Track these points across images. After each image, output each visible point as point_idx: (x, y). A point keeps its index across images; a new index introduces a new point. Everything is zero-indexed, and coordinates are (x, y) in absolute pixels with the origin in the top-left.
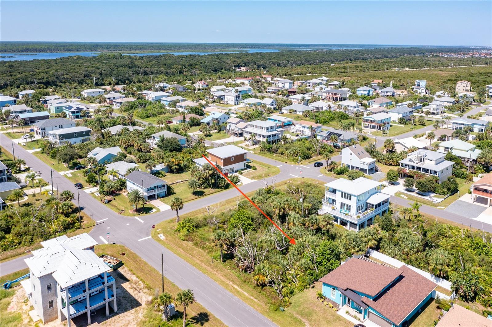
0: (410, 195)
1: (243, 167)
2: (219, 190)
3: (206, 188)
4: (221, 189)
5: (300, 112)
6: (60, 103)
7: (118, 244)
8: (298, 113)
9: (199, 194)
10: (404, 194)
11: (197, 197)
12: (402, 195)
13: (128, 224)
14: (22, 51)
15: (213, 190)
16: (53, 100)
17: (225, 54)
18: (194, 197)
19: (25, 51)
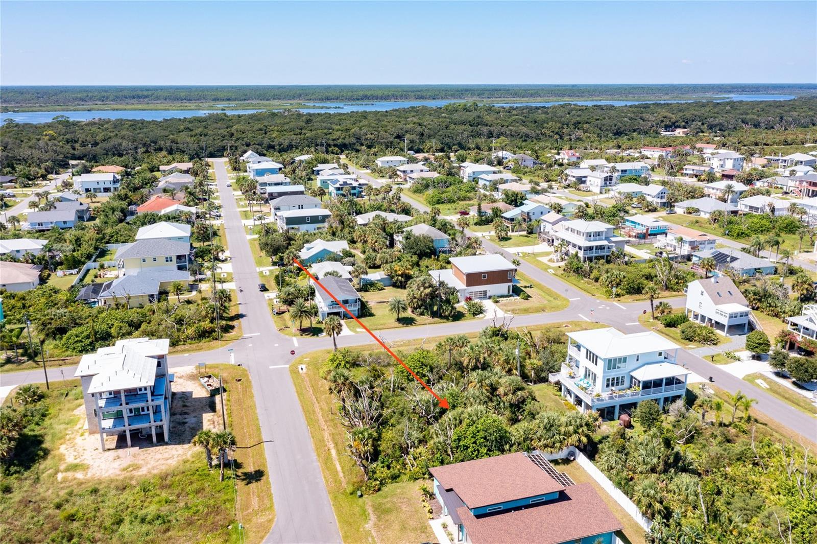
0: (776, 383)
1: (506, 293)
2: (442, 321)
3: (422, 314)
4: (445, 321)
5: (705, 213)
6: (333, 174)
7: (243, 367)
8: (702, 215)
9: (408, 322)
10: (765, 379)
11: (400, 325)
12: (759, 381)
13: (276, 345)
14: (358, 99)
15: (430, 319)
16: (327, 170)
17: (665, 104)
18: (397, 324)
19: (362, 99)
